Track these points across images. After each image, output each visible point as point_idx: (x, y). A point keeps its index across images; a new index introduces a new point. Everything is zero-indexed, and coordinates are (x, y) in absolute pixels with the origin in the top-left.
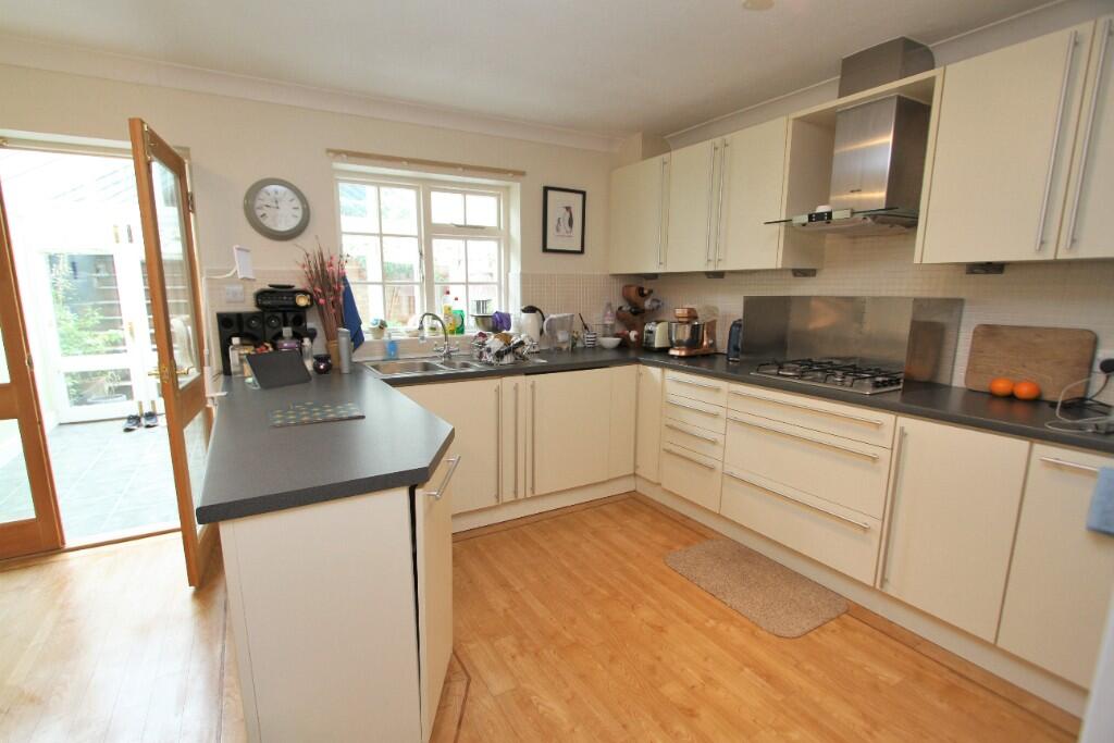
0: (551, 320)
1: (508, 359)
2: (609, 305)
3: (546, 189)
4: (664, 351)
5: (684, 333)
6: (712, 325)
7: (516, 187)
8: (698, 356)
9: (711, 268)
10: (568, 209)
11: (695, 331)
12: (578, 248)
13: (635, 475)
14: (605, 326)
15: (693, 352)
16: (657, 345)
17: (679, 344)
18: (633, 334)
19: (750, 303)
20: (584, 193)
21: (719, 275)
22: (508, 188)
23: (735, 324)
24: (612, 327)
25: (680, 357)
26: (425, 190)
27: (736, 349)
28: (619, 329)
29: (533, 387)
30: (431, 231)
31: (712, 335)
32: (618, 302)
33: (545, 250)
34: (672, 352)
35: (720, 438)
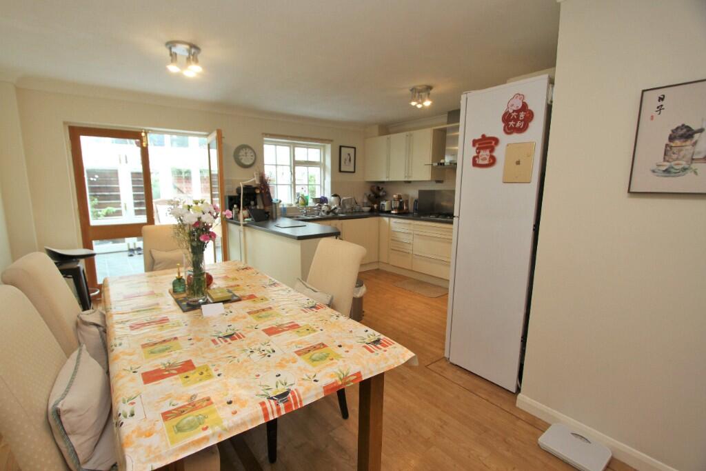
0: (344, 200)
1: (331, 215)
2: (365, 194)
3: (341, 147)
4: (389, 212)
5: (397, 204)
6: (407, 202)
7: (329, 147)
8: (402, 213)
9: (406, 180)
10: (349, 154)
11: (401, 204)
12: (353, 170)
13: (378, 262)
14: (364, 203)
15: (401, 212)
16: (386, 209)
17: (395, 208)
18: (375, 206)
19: (421, 192)
20: (355, 148)
21: (409, 182)
22: (324, 146)
23: (416, 201)
24: (367, 203)
25: (396, 214)
26: (293, 146)
27: (416, 210)
28: (370, 204)
29: (342, 224)
30: (296, 163)
31: (407, 205)
32: (369, 192)
33: (340, 171)
34: (392, 212)
35: (411, 242)
